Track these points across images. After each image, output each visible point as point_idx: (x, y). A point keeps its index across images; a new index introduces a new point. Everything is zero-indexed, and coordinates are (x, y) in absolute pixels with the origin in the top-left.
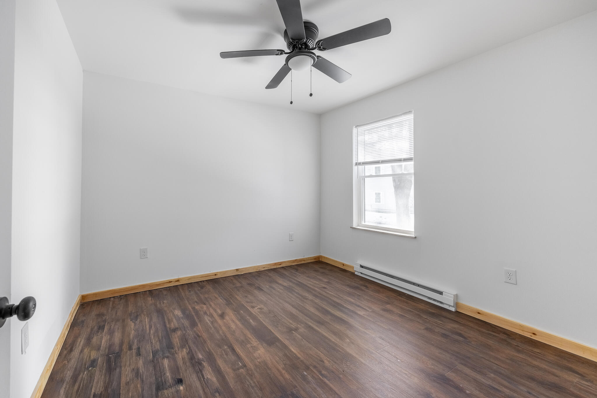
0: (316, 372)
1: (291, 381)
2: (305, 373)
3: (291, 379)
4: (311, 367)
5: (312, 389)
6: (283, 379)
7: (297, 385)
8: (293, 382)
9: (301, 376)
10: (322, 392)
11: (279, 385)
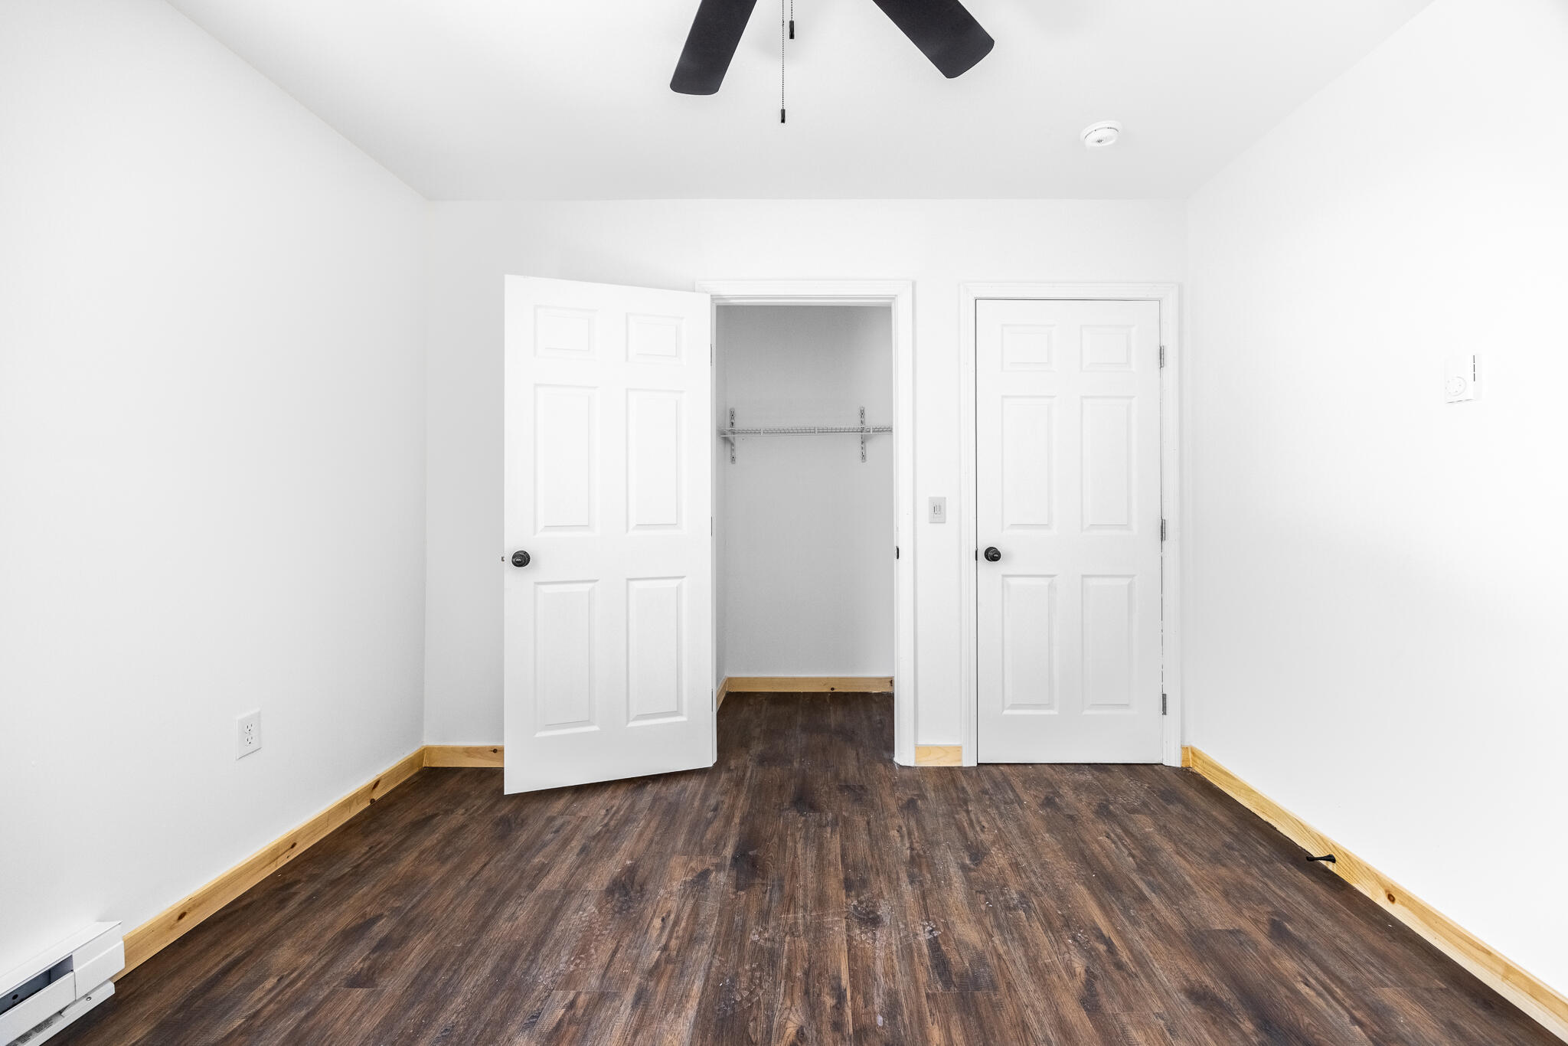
0: (849, 1012)
1: (932, 1014)
2: (880, 1019)
3: (929, 1020)
4: (851, 1030)
5: (894, 976)
6: (953, 1031)
7: (924, 1000)
8: (927, 1010)
9: (899, 1017)
10: (878, 962)
11: (971, 1019)
